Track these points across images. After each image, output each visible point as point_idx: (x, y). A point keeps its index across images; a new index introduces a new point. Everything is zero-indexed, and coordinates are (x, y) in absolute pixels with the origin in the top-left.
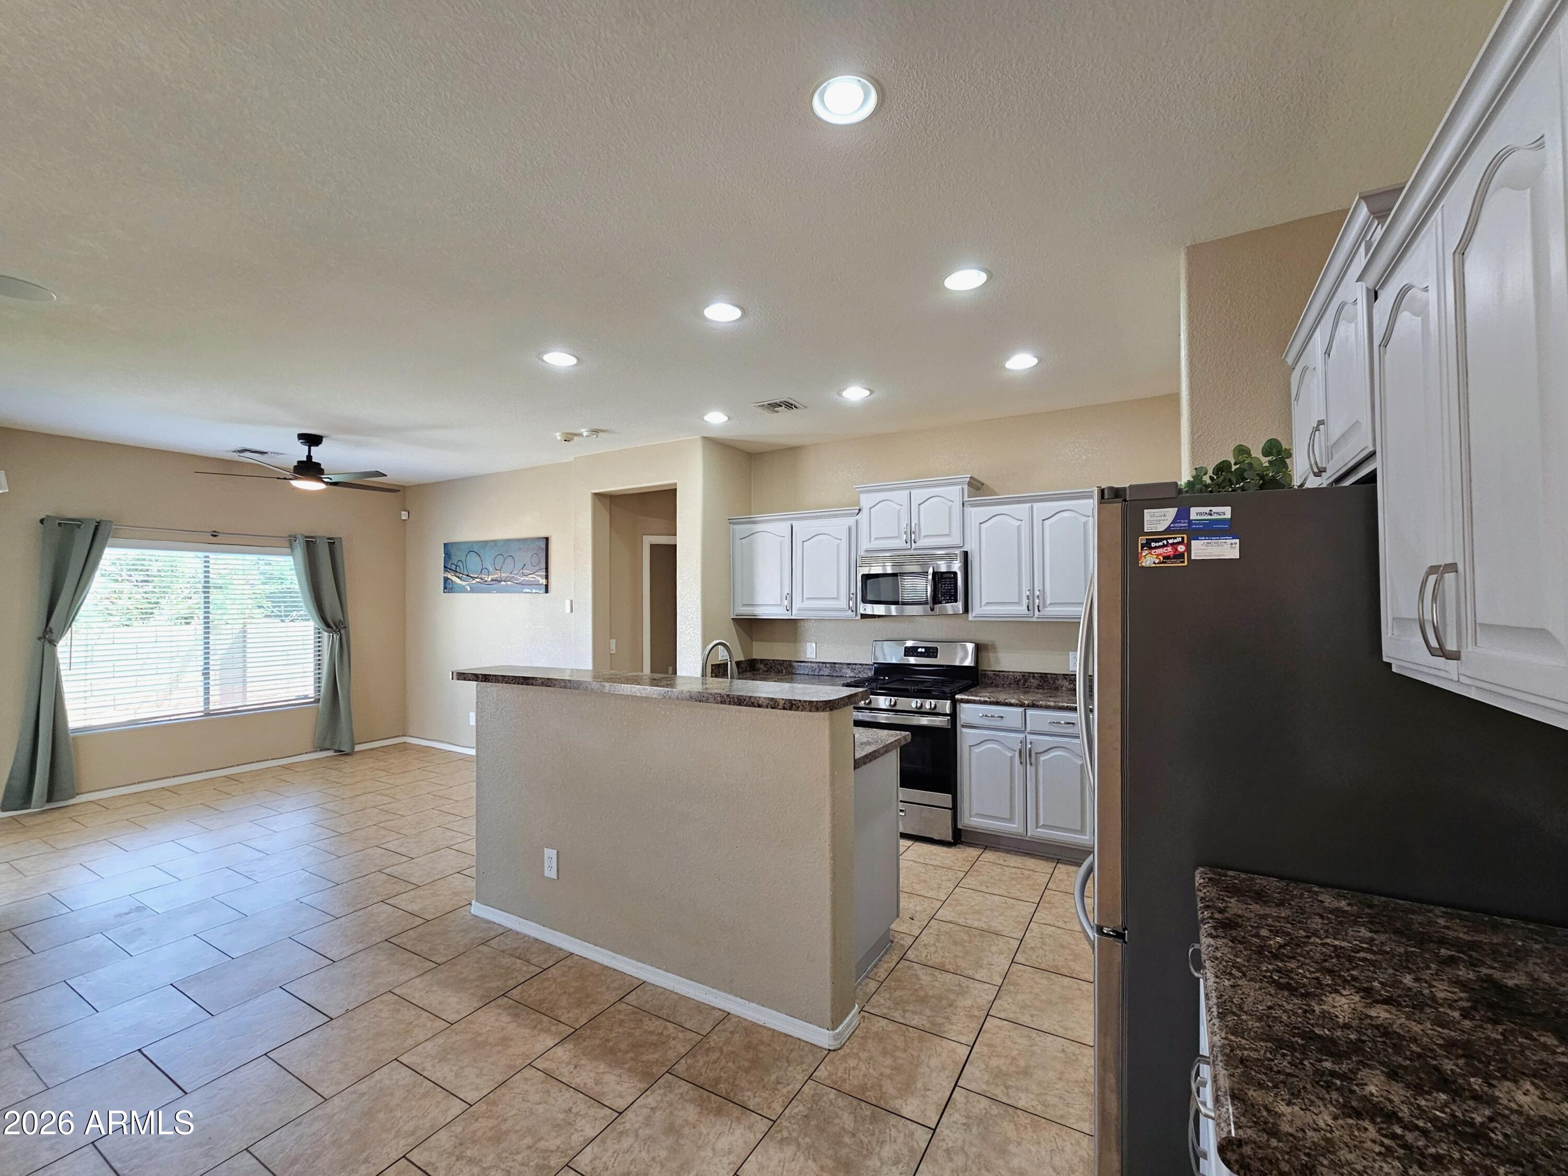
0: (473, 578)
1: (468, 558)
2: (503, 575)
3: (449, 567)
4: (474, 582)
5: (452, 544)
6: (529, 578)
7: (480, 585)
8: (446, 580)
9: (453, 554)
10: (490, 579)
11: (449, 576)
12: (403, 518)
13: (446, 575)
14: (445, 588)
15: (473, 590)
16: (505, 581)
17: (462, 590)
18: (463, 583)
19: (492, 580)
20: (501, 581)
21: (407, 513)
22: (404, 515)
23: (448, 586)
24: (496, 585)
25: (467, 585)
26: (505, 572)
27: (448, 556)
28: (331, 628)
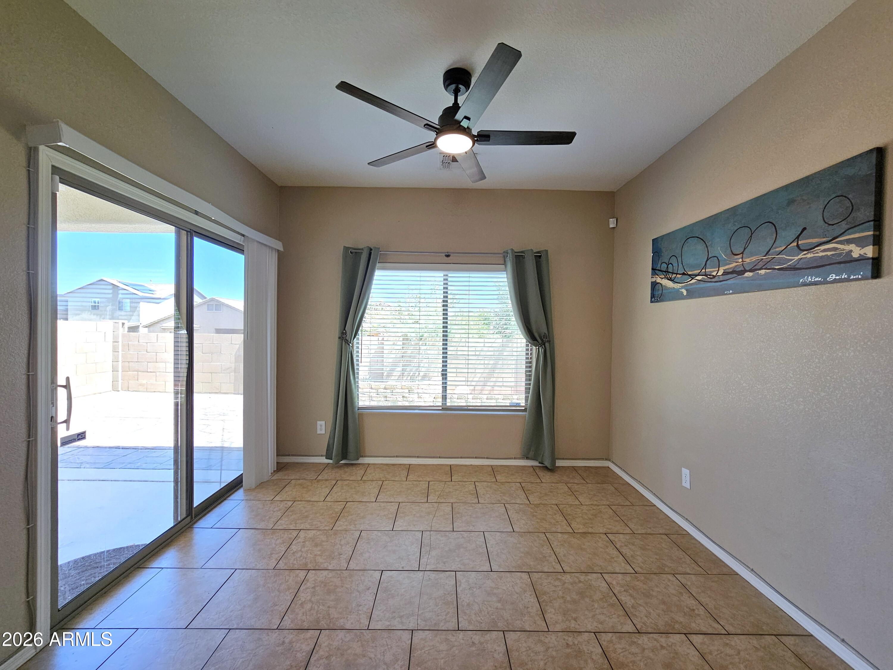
0: (692, 277)
1: (685, 248)
2: (748, 260)
3: (658, 268)
4: (693, 281)
5: (662, 237)
6: (820, 253)
7: (703, 285)
8: (654, 285)
9: (664, 250)
10: (720, 273)
11: (659, 280)
12: (611, 226)
13: (654, 280)
14: (653, 296)
15: (692, 294)
16: (751, 271)
17: (676, 296)
18: (677, 286)
19: (725, 273)
20: (745, 271)
21: (615, 220)
22: (612, 223)
23: (656, 293)
24: (733, 281)
25: (682, 288)
26: (752, 255)
27: (657, 252)
28: (537, 341)
